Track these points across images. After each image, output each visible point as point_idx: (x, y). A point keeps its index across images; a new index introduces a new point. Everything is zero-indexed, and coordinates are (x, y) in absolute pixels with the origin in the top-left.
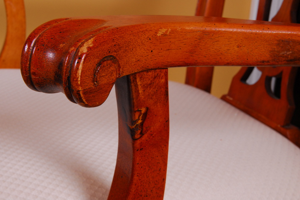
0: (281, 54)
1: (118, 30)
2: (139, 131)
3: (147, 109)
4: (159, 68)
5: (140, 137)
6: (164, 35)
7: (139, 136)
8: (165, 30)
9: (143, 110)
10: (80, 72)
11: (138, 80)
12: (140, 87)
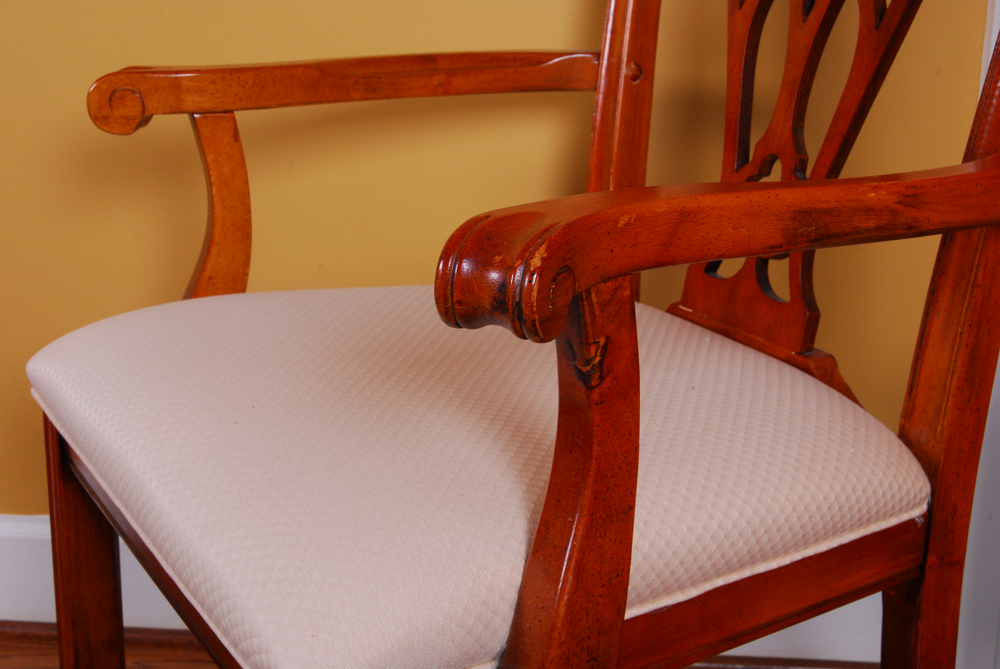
0: (799, 232)
1: (569, 227)
2: (598, 374)
3: (608, 339)
4: (621, 275)
5: (599, 384)
6: (628, 224)
7: (597, 382)
8: (628, 217)
9: (602, 341)
10: (535, 294)
11: (593, 296)
12: (596, 306)
